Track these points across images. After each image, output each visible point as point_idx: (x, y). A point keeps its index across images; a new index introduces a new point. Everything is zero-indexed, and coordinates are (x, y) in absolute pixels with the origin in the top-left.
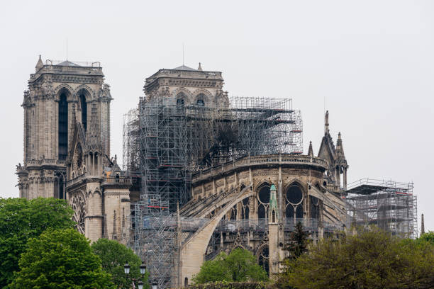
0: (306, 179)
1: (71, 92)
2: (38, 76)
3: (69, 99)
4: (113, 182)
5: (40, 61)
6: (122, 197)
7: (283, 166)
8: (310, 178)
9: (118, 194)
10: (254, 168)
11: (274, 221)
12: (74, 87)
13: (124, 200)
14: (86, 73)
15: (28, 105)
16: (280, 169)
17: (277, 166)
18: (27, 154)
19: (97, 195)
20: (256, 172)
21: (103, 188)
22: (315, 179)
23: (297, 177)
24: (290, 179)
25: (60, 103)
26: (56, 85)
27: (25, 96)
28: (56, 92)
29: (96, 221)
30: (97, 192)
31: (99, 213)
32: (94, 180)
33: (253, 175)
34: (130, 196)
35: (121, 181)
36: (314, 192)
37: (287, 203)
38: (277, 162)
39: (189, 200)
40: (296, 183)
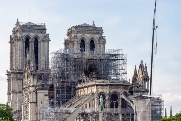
0: (120, 90)
1: (31, 37)
2: (16, 29)
3: (30, 40)
4: (41, 87)
5: (18, 21)
6: (45, 94)
7: (109, 85)
8: (121, 90)
9: (44, 93)
10: (97, 85)
11: (101, 111)
12: (32, 35)
13: (46, 95)
14: (38, 28)
15: (12, 42)
16: (108, 86)
17: (107, 85)
18: (11, 65)
19: (34, 93)
20: (98, 87)
21: (37, 90)
22: (124, 90)
23: (116, 90)
24: (113, 91)
25: (26, 42)
26: (24, 34)
27: (11, 38)
28: (24, 37)
29: (33, 104)
30: (34, 91)
31: (35, 101)
32: (33, 86)
33: (97, 89)
34: (49, 93)
35: (45, 87)
36: (123, 96)
37: (111, 101)
38: (106, 83)
39: (74, 95)
40: (115, 92)
